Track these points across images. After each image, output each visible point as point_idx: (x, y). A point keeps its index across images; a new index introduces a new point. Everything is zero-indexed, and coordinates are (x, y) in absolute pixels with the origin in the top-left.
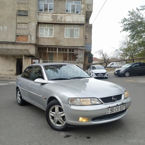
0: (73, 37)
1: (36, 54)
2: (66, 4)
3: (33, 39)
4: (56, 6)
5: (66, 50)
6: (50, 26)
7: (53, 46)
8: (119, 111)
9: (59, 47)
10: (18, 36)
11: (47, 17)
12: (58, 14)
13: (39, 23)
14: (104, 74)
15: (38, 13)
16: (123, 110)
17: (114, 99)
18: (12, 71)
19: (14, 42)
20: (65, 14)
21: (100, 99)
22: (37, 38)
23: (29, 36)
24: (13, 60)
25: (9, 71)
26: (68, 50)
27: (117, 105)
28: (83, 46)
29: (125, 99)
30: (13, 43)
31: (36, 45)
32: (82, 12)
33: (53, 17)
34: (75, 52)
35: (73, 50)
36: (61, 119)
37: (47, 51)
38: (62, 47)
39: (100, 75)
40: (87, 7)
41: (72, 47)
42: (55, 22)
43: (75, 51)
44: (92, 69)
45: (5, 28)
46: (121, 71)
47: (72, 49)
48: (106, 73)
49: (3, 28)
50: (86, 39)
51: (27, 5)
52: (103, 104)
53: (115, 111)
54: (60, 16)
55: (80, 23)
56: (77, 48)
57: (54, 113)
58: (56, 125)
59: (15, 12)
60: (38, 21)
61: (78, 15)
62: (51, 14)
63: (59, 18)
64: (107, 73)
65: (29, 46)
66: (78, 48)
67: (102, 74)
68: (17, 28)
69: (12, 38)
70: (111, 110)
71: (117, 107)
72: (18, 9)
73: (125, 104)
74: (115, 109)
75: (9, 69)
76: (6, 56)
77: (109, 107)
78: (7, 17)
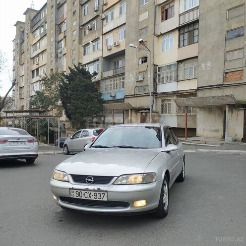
10: (226, 73)
16: (101, 200)
18: (217, 131)
19: (220, 85)
24: (219, 114)
25: (213, 131)
30: (219, 87)
45: (208, 65)
49: (205, 66)
51: (243, 17)
59: (224, 35)
68: (225, 60)
69: (217, 79)
70: (77, 193)
71: (87, 192)
72: (227, 29)
73: (106, 191)
74: (83, 193)
75: (213, 128)
76: (209, 109)
77: (73, 189)
78: (211, 47)
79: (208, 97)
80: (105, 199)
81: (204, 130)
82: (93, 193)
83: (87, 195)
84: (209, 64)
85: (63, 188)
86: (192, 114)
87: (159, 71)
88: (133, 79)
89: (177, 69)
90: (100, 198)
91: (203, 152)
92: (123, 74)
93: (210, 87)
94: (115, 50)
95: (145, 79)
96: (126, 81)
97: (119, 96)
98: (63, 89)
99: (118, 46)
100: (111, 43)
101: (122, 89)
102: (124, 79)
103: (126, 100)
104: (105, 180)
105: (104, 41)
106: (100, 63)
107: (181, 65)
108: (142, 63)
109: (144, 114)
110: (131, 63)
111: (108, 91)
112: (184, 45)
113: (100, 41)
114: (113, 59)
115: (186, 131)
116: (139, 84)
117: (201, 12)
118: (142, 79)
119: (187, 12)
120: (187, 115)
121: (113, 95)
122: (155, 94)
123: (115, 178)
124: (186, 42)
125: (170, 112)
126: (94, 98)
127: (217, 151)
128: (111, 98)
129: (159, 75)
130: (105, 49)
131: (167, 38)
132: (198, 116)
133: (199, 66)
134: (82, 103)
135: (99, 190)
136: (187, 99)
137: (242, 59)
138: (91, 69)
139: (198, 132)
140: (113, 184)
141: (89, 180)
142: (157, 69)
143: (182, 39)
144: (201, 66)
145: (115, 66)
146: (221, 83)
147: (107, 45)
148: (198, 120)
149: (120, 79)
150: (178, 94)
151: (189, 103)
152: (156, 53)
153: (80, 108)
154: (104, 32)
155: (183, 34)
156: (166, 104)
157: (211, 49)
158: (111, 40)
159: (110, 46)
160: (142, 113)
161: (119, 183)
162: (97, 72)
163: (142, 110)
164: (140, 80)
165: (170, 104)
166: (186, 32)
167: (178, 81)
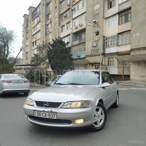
8: (48, 117)
16: (53, 118)
18: (143, 77)
21: (34, 102)
24: (145, 66)
25: (141, 76)
27: (44, 111)
30: (145, 48)
49: (136, 36)
52: (33, 106)
53: (42, 115)
69: (144, 44)
70: (38, 113)
71: (44, 113)
73: (56, 113)
74: (42, 114)
75: (141, 75)
76: (138, 62)
77: (35, 110)
78: (139, 24)
79: (137, 55)
80: (55, 118)
81: (135, 76)
82: (47, 114)
83: (44, 115)
84: (138, 34)
85: (30, 110)
86: (127, 66)
87: (106, 40)
88: (90, 46)
89: (118, 38)
90: (52, 117)
91: (134, 90)
92: (85, 43)
93: (139, 49)
94: (80, 29)
95: (98, 45)
96: (86, 47)
97: (82, 56)
98: (49, 53)
99: (82, 26)
100: (77, 24)
101: (84, 52)
102: (85, 45)
103: (86, 58)
104: (56, 105)
105: (73, 24)
106: (71, 37)
107: (120, 36)
108: (96, 35)
109: (97, 66)
110: (89, 36)
111: (76, 53)
112: (122, 23)
113: (71, 23)
114: (79, 34)
115: (123, 77)
116: (94, 48)
117: (133, 2)
118: (96, 45)
119: (124, 3)
120: (123, 67)
121: (79, 55)
122: (104, 54)
123: (62, 104)
124: (123, 21)
125: (113, 65)
126: (67, 57)
127: (143, 89)
128: (78, 57)
129: (106, 43)
130: (74, 28)
131: (111, 19)
132: (131, 68)
133: (132, 36)
134: (60, 60)
135: (51, 112)
136: (123, 57)
138: (66, 40)
139: (131, 77)
140: (61, 108)
141: (46, 105)
142: (105, 39)
143: (120, 19)
144: (133, 36)
145: (80, 38)
147: (75, 25)
148: (131, 70)
149: (83, 46)
150: (118, 54)
151: (125, 59)
152: (104, 29)
153: (59, 63)
154: (73, 18)
155: (122, 16)
156: (111, 60)
158: (77, 22)
159: (77, 26)
160: (96, 66)
161: (65, 107)
162: (69, 42)
163: (96, 64)
164: (94, 46)
165: (113, 60)
166: (123, 15)
167: (118, 46)
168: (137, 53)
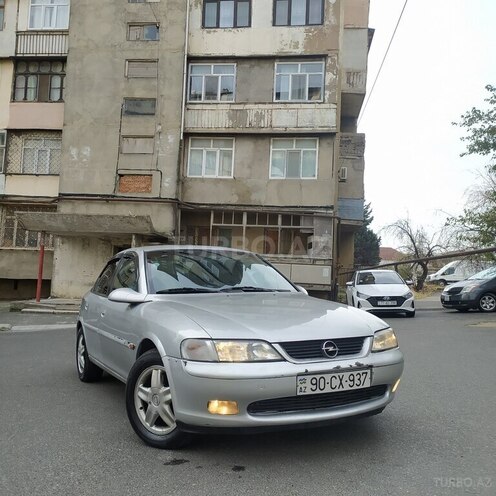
0: (297, 174)
1: (174, 231)
2: (276, 74)
3: (167, 185)
4: (242, 81)
5: (273, 218)
6: (222, 143)
7: (229, 208)
9: (251, 209)
10: (121, 176)
11: (213, 117)
12: (247, 106)
13: (187, 135)
14: (400, 300)
15: (186, 104)
17: (331, 349)
19: (108, 196)
20: (273, 103)
21: (277, 347)
22: (181, 181)
23: (156, 176)
24: (105, 252)
25: (90, 285)
26: (280, 220)
27: (338, 370)
28: (329, 205)
29: (373, 352)
30: (107, 199)
31: (175, 203)
32: (327, 97)
33: (233, 115)
34: (304, 225)
35: (297, 220)
36: (167, 408)
37: (212, 224)
38: (260, 210)
39: (384, 303)
40: (348, 79)
41: (292, 209)
42: (238, 130)
43: (302, 222)
44: (360, 283)
45: (85, 153)
46: (463, 292)
47: (293, 216)
48: (409, 295)
49: (79, 154)
50: (344, 181)
51: (155, 83)
52: (285, 360)
53: (328, 386)
54: (254, 112)
55: (319, 130)
56: (309, 213)
57: (148, 390)
58: (154, 428)
59: (118, 104)
60: (185, 129)
61: (313, 106)
62: (227, 107)
63: (251, 117)
64: (412, 298)
65: (155, 206)
66: (313, 213)
67: (392, 298)
68: (120, 151)
69: (104, 184)
70: (314, 381)
71: (336, 375)
72: (126, 95)
73: (370, 367)
76: (83, 240)
77: (306, 373)
78: (92, 120)
80: (367, 384)
81: (70, 283)
84: (87, 151)
89: (8, 148)
90: (358, 383)
93: (89, 198)
107: (18, 141)
112: (25, 99)
115: (39, 286)
119: (37, 33)
120: (42, 251)
124: (31, 94)
132: (57, 255)
133: (65, 150)
137: (151, 156)
139: (56, 288)
143: (21, 84)
144: (69, 151)
146: (110, 193)
148: (57, 263)
150: (5, 202)
155: (27, 75)
157: (92, 123)
166: (33, 74)
167: (6, 174)
168: (82, 209)
